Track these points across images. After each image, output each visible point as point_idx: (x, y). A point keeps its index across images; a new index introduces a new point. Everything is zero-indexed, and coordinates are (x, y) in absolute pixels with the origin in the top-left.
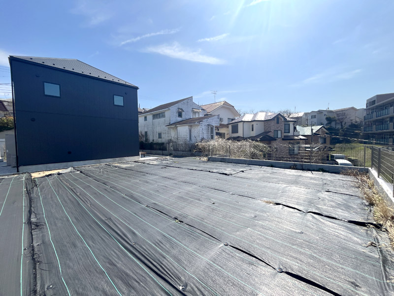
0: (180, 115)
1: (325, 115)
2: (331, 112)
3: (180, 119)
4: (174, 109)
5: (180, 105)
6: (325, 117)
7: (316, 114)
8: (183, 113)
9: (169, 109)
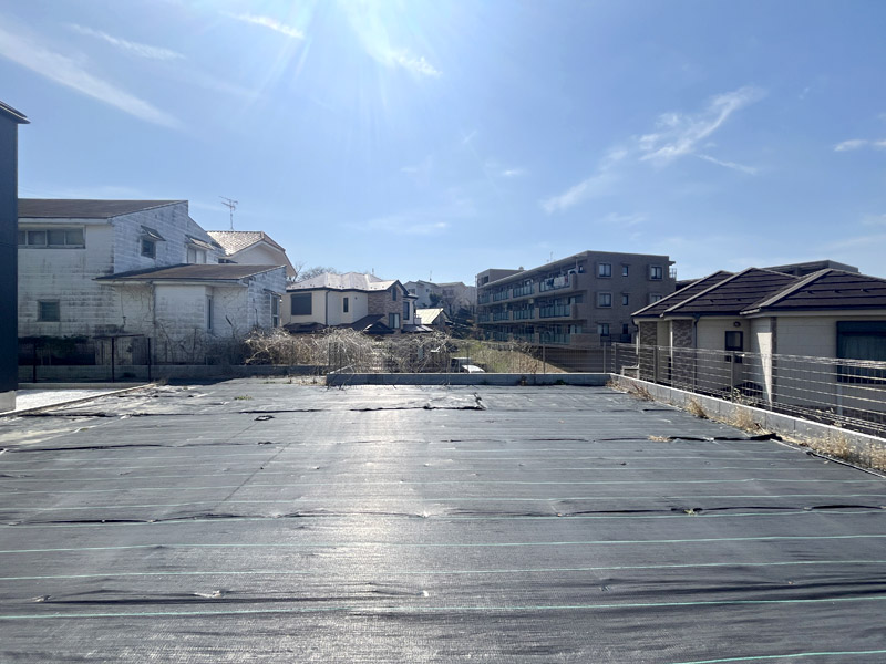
0: (148, 249)
1: (427, 290)
2: (434, 286)
3: (146, 262)
4: (128, 227)
5: (149, 219)
6: (428, 294)
7: (415, 287)
8: (159, 246)
9: (111, 224)
